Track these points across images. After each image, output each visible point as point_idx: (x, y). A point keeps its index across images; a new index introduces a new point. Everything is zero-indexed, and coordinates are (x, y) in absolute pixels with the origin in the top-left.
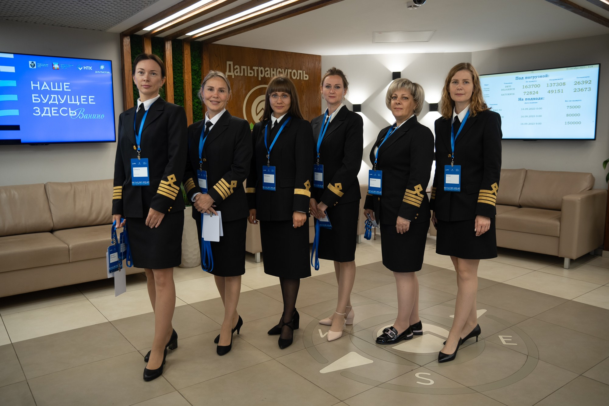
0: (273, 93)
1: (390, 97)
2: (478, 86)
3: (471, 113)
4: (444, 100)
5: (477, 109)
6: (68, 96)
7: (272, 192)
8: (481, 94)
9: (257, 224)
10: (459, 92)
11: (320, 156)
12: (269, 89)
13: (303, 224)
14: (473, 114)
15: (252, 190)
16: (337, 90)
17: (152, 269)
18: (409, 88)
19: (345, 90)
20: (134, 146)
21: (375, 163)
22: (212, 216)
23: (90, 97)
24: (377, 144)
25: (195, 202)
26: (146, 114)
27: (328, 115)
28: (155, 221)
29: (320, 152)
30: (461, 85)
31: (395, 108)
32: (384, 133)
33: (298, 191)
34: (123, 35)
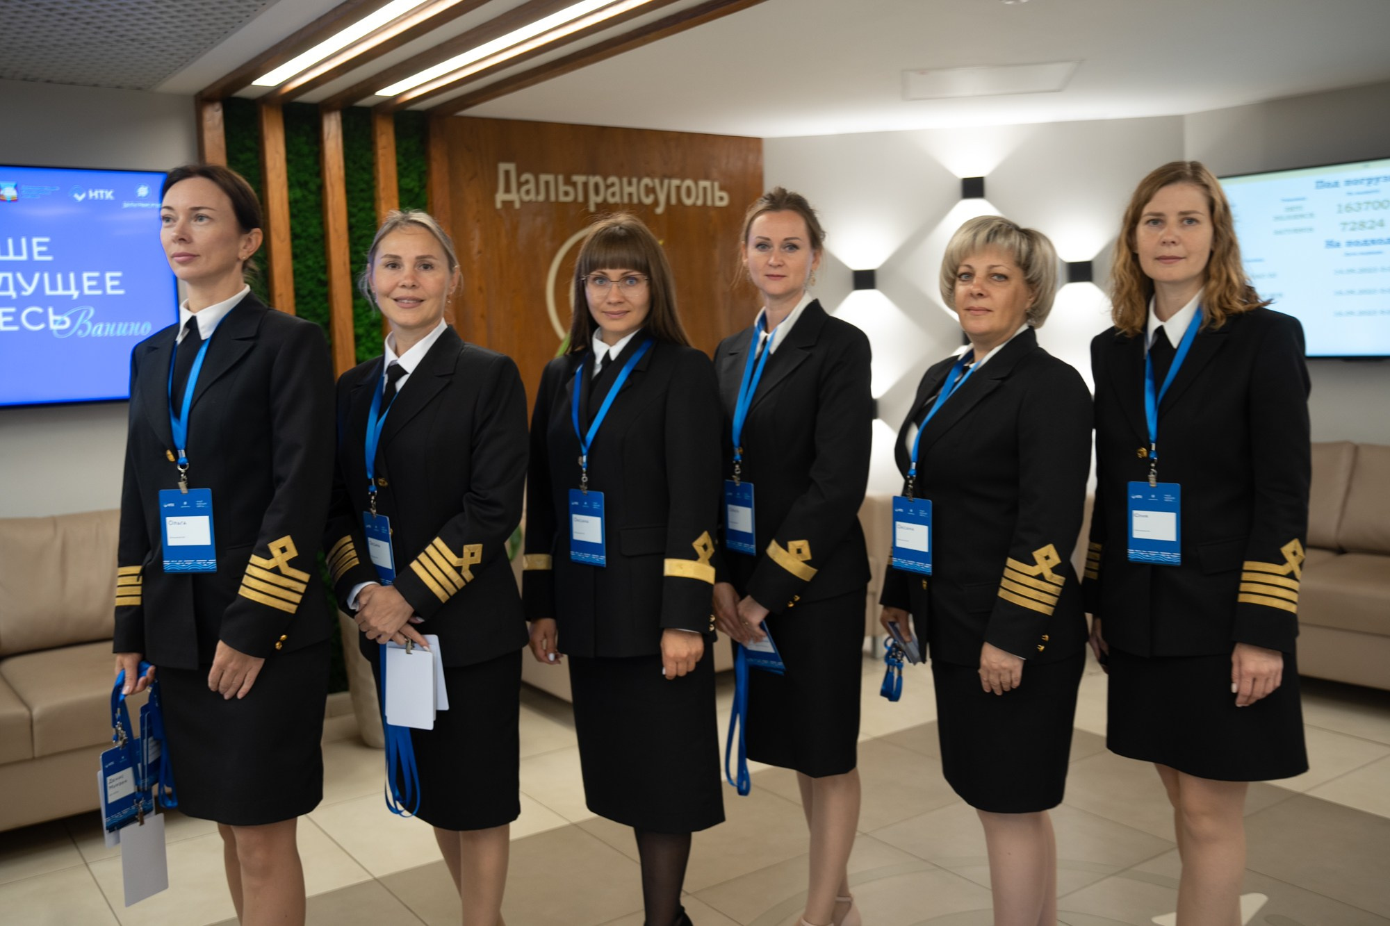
0: (595, 273)
1: (951, 275)
2: (1227, 233)
3: (1206, 316)
4: (1120, 276)
5: (1227, 306)
6: (46, 276)
7: (597, 568)
8: (1237, 257)
9: (559, 662)
10: (1167, 251)
11: (742, 456)
12: (583, 263)
13: (692, 667)
14: (1213, 320)
15: (540, 562)
16: (789, 254)
17: (232, 826)
18: (1011, 247)
19: (815, 255)
20: (169, 453)
21: (911, 478)
22: (412, 651)
23: (108, 275)
24: (915, 416)
25: (357, 612)
26: (203, 350)
27: (767, 331)
28: (236, 678)
29: (741, 445)
30: (1173, 229)
31: (968, 309)
32: (938, 379)
33: (675, 568)
34: (203, 99)
